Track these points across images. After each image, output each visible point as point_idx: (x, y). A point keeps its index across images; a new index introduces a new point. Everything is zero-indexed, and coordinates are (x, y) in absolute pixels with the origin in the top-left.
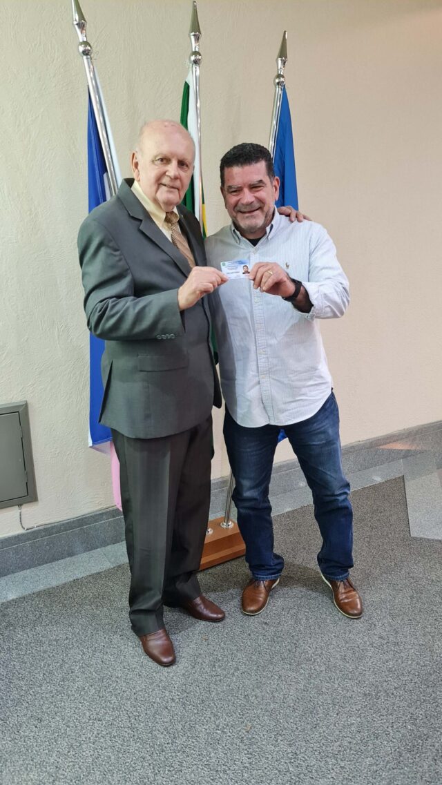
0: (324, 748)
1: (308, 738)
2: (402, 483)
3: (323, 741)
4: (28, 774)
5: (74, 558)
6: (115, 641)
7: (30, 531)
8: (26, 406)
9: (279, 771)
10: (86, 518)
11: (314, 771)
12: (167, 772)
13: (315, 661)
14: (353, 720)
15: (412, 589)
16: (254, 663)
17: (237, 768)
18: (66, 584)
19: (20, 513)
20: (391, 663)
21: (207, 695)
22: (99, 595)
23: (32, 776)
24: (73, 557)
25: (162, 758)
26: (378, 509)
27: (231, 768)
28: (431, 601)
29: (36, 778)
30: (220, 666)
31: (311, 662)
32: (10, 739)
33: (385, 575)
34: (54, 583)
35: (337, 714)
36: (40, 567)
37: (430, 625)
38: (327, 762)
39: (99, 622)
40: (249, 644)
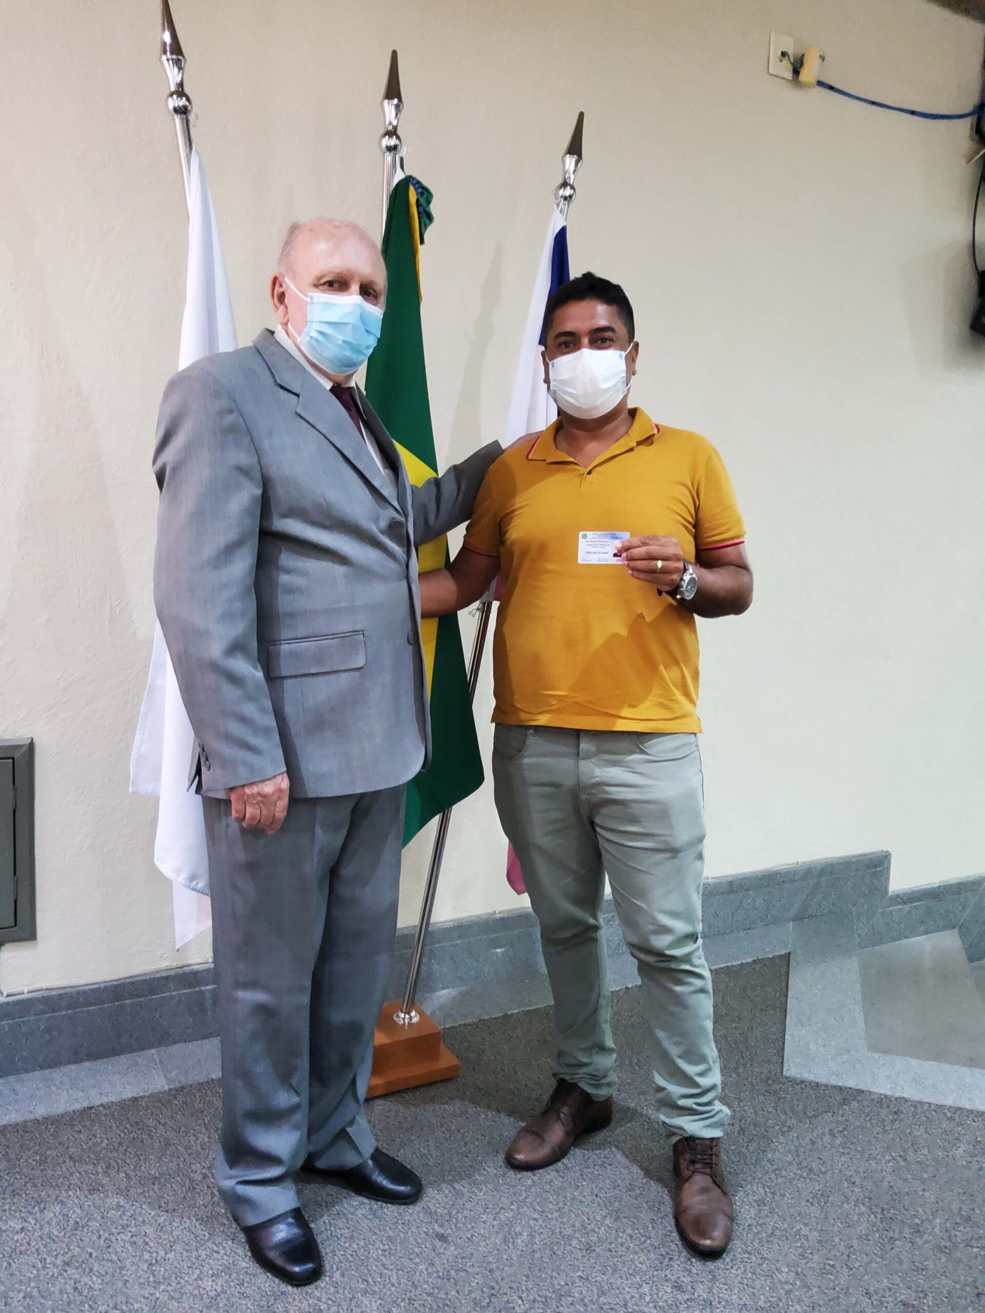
2: (785, 967)
5: (99, 1064)
7: (11, 999)
8: (31, 747)
10: (132, 983)
18: (62, 1116)
22: (120, 1144)
24: (99, 1062)
26: (726, 1015)
28: (800, 1213)
34: (41, 1111)
36: (26, 1076)
37: (788, 1266)
39: (99, 1202)
40: (394, 1279)
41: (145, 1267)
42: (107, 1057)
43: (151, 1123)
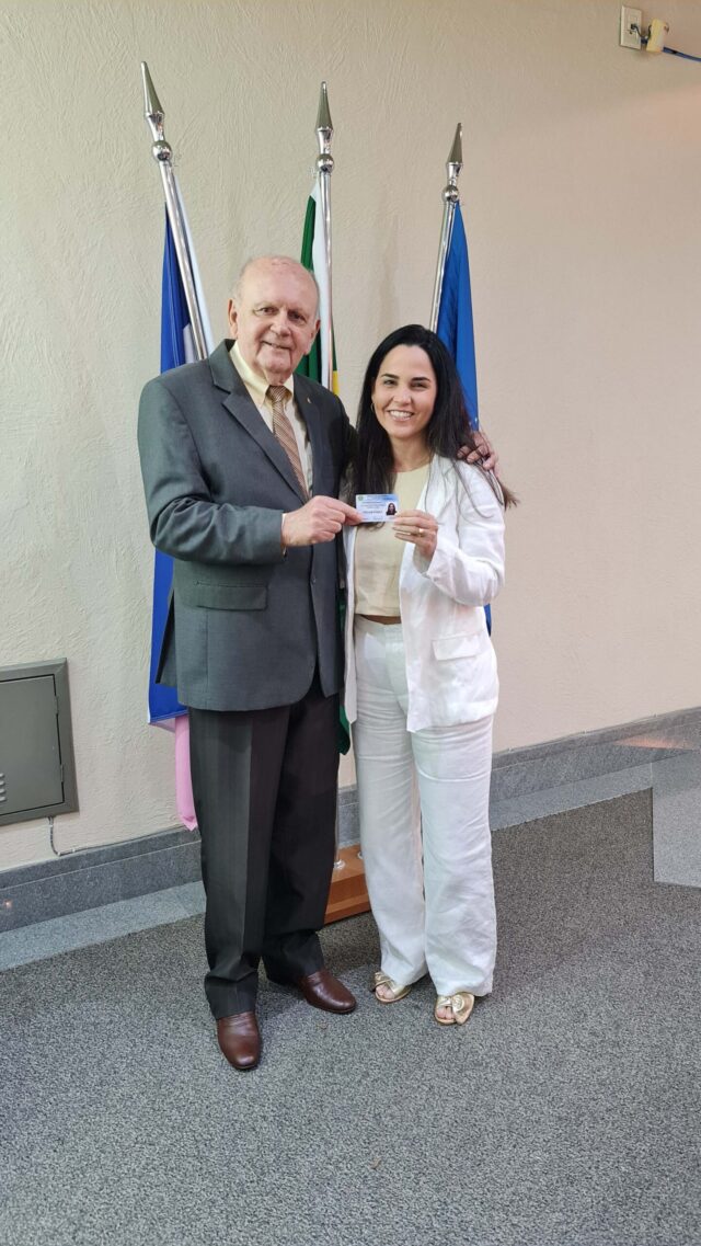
0: (489, 1196)
1: (467, 1181)
2: (649, 799)
3: (489, 1184)
4: (37, 1220)
5: (132, 902)
6: (184, 1027)
7: (65, 857)
8: (65, 665)
9: (418, 1228)
10: (151, 840)
11: (470, 1229)
12: (246, 1223)
13: (486, 1067)
14: (536, 1156)
15: (648, 962)
16: (393, 1067)
17: (353, 1221)
18: (115, 940)
19: (52, 828)
20: (605, 1072)
21: (316, 1112)
22: (165, 958)
23: (43, 1222)
24: (131, 900)
25: (242, 1203)
26: (606, 839)
27: (344, 1221)
28: (676, 980)
29: (49, 1224)
30: (340, 1070)
31: (481, 1068)
32: (14, 1167)
33: (608, 939)
34: (99, 939)
35: (514, 1147)
36: (79, 914)
38: (491, 1217)
39: (161, 999)
40: (388, 1036)
41: (208, 1040)
42: (137, 896)
43: (185, 942)
